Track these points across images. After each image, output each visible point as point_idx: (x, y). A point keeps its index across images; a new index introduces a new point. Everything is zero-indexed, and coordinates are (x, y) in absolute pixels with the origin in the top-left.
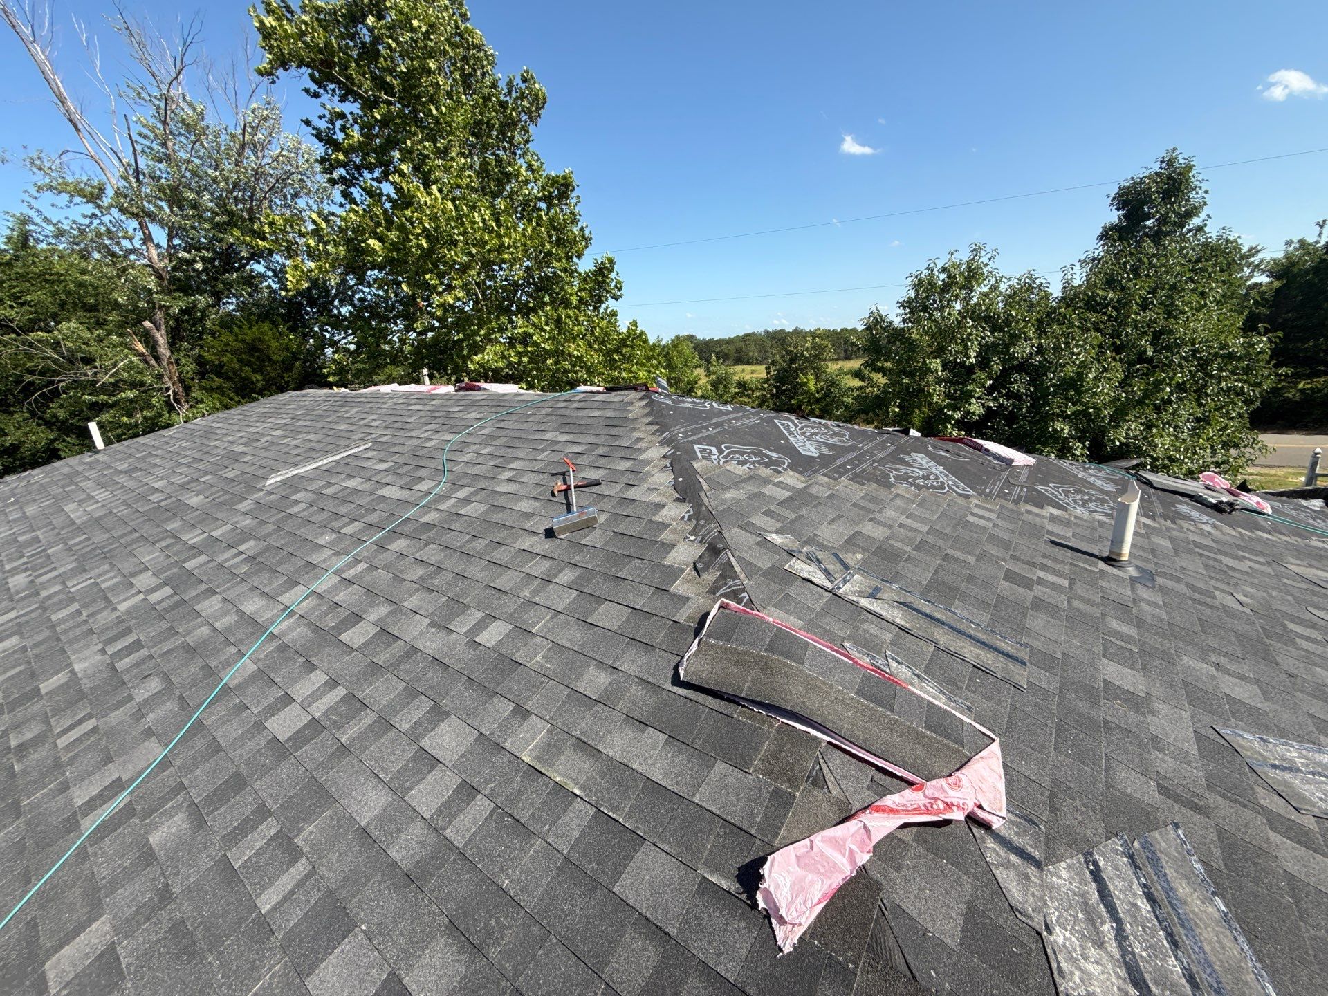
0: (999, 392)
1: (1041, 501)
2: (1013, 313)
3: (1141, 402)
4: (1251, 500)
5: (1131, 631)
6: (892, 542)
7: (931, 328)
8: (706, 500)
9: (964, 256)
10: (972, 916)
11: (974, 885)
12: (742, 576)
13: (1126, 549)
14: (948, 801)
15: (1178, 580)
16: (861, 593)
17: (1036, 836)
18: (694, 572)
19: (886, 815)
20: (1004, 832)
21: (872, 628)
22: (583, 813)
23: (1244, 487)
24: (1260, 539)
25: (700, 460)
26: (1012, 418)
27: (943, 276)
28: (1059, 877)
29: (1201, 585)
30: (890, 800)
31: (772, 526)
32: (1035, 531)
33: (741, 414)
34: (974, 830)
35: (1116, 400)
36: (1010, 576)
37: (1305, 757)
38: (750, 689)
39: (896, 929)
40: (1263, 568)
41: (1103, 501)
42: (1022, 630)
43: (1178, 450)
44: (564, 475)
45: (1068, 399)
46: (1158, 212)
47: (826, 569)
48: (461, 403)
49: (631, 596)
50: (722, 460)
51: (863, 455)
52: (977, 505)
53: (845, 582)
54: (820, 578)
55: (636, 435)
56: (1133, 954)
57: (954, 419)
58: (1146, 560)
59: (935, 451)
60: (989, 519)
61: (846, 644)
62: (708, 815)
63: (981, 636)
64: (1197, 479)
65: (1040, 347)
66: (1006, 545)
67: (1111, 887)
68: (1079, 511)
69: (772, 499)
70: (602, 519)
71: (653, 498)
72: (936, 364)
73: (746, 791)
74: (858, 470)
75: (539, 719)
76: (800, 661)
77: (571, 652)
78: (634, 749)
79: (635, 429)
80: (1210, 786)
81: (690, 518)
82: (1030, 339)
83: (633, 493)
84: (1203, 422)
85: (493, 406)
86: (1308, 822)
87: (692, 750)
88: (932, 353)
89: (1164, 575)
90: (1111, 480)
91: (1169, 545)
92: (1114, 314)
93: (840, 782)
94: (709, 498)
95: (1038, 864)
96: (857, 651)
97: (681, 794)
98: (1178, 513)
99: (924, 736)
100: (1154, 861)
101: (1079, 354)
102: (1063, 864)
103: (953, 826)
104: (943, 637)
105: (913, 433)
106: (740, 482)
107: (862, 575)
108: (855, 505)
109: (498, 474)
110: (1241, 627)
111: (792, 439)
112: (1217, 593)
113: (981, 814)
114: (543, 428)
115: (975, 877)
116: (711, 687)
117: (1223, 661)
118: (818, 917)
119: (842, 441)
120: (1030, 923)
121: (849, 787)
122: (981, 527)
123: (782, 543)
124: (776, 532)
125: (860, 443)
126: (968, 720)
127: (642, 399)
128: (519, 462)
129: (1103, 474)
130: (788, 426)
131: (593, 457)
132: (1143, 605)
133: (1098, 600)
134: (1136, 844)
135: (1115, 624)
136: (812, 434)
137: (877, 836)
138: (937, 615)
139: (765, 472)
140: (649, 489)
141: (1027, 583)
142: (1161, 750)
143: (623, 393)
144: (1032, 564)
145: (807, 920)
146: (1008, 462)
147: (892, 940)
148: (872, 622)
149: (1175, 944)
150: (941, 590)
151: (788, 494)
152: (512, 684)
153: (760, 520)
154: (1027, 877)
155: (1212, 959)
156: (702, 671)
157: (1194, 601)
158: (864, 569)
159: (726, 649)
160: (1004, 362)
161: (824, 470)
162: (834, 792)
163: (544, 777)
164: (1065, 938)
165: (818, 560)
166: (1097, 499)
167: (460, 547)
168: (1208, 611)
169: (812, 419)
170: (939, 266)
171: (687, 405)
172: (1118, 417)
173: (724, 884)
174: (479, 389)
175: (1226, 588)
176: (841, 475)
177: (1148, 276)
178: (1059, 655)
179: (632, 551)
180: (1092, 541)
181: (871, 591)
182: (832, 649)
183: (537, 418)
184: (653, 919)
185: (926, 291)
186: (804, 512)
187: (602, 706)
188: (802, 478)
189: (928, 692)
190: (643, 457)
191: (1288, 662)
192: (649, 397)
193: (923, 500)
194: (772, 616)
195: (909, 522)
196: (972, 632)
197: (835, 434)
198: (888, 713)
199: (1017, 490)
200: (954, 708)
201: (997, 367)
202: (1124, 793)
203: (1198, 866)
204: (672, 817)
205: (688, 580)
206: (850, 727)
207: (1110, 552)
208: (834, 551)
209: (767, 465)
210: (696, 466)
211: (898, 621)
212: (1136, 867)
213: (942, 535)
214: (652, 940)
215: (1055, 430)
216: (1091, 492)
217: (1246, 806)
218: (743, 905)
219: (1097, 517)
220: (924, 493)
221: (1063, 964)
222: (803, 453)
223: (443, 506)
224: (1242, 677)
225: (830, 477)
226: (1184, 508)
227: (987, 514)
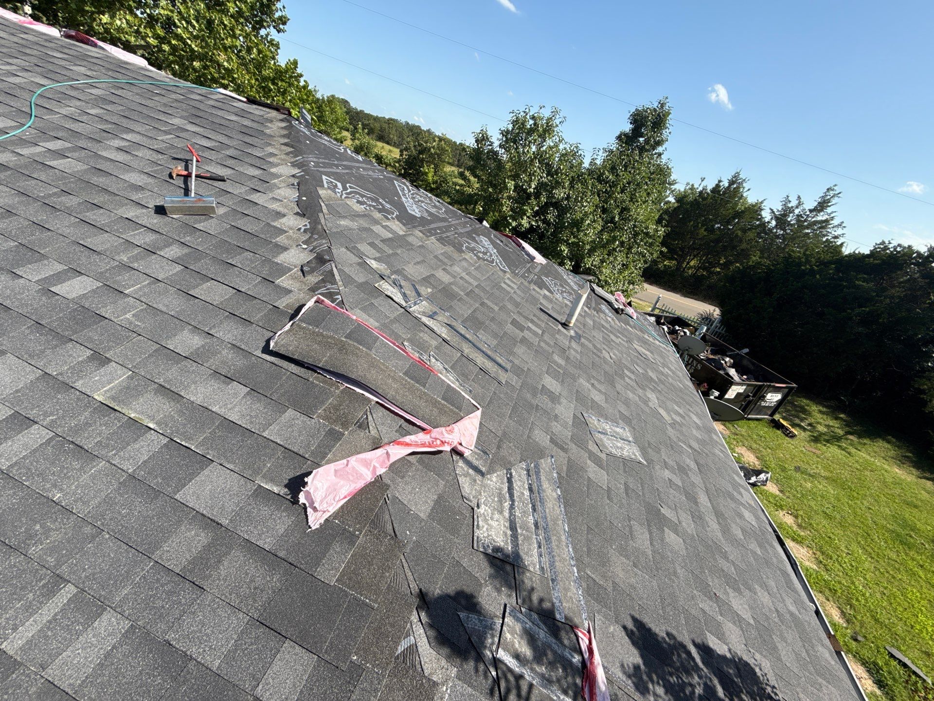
0: (540, 217)
1: (542, 285)
2: (562, 167)
3: (604, 246)
4: (630, 310)
5: (562, 362)
6: (453, 287)
7: (515, 157)
8: (323, 221)
9: (546, 113)
10: (440, 501)
11: (445, 486)
12: (340, 283)
13: (573, 321)
14: (443, 440)
15: (590, 341)
16: (424, 314)
17: (485, 461)
18: (300, 273)
19: (403, 447)
20: (470, 458)
21: (425, 336)
22: (155, 442)
23: (630, 304)
24: (627, 330)
25: (325, 189)
26: (542, 236)
27: (531, 122)
28: (491, 481)
29: (599, 346)
30: (407, 439)
31: (373, 254)
32: (534, 300)
33: (369, 167)
34: (454, 456)
35: (593, 241)
36: (514, 323)
37: (611, 429)
38: (326, 361)
39: (392, 510)
40: (624, 343)
41: (571, 294)
42: (512, 353)
43: (610, 278)
44: (187, 163)
45: (572, 233)
46: (647, 134)
47: (404, 293)
48: (66, 51)
49: (238, 280)
50: (344, 195)
51: (450, 226)
52: (508, 278)
53: (415, 304)
54: (399, 298)
55: (270, 150)
56: (515, 515)
57: (511, 225)
58: (580, 329)
59: (495, 239)
60: (512, 288)
61: (405, 343)
62: (272, 445)
63: (489, 353)
64: (613, 295)
65: (568, 196)
66: (517, 305)
67: (514, 485)
68: (559, 296)
69: (377, 236)
70: (221, 211)
71: (275, 206)
72: (511, 184)
73: (308, 430)
74: (444, 235)
75: (119, 367)
76: (370, 349)
77: (166, 316)
78: (216, 397)
79: (270, 144)
80: (572, 439)
81: (305, 231)
82: (565, 188)
83: (255, 197)
84: (625, 266)
85: (109, 69)
86: (603, 456)
87: (269, 400)
88: (510, 176)
89: (585, 338)
90: (578, 284)
91: (592, 324)
92: (609, 189)
93: (378, 427)
94: (326, 220)
95: (483, 474)
96: (412, 349)
97: (253, 430)
98: (601, 309)
99: (439, 403)
100: (538, 473)
101: (586, 206)
102: (495, 475)
103: (442, 454)
104: (467, 349)
105: (485, 223)
106: (356, 216)
107: (428, 302)
108: (436, 257)
109: (107, 140)
110: (607, 368)
111: (404, 199)
112: (604, 351)
113: (460, 448)
114: (170, 112)
115: (447, 481)
116: (296, 357)
117: (596, 383)
118: (342, 507)
119: (439, 213)
120: (470, 503)
121: (384, 429)
122: (507, 291)
123: (377, 268)
124: (375, 259)
125: (450, 218)
126: (467, 397)
127: (282, 120)
128: (135, 135)
129: (575, 280)
130: (404, 189)
131: (222, 155)
132: (572, 350)
133: (552, 343)
134: (532, 465)
135: (556, 358)
136: (419, 201)
137: (393, 459)
138: (468, 336)
139: (377, 215)
140: (273, 198)
141: (521, 328)
142: (557, 422)
143: (264, 109)
144: (527, 318)
145: (333, 509)
146: (532, 258)
147: (387, 517)
148: (426, 333)
149: (534, 510)
150: (474, 322)
151: (390, 236)
152: (94, 334)
153: (364, 247)
154: (475, 481)
155: (548, 515)
156: (290, 345)
157: (593, 353)
158: (430, 299)
159: (314, 332)
160: (548, 198)
161: (421, 228)
162: (372, 432)
163: (118, 414)
164: (485, 510)
165: (400, 286)
166: (569, 292)
167: (43, 197)
168: (597, 359)
169: (422, 190)
170: (531, 114)
171: (323, 142)
172: (591, 252)
173: (276, 489)
174: (95, 45)
175: (607, 349)
176: (432, 235)
177: (630, 172)
178: (526, 369)
179: (246, 245)
180: (559, 313)
181: (431, 313)
182: (394, 344)
183: (164, 100)
184: (207, 515)
185: (519, 128)
186: (399, 251)
187: (191, 362)
188: (404, 228)
189: (450, 379)
190: (274, 170)
191: (619, 387)
192: (288, 121)
193: (479, 266)
194: (356, 315)
195: (467, 277)
196: (484, 349)
197: (435, 206)
198: (421, 388)
199: (532, 276)
200: (463, 390)
201: (543, 199)
202: (534, 441)
203: (555, 475)
204: (241, 446)
205: (293, 278)
206: (394, 393)
207: (566, 320)
208: (413, 283)
209: (380, 211)
210: (320, 192)
211: (443, 335)
212: (529, 475)
213: (484, 290)
214: (204, 529)
215: (561, 249)
216: (567, 287)
217: (583, 449)
218: (288, 502)
219: (566, 301)
220: (481, 262)
221: (481, 523)
222: (409, 211)
223: (25, 151)
224: (600, 391)
225: (424, 234)
226: (604, 307)
227: (512, 285)
